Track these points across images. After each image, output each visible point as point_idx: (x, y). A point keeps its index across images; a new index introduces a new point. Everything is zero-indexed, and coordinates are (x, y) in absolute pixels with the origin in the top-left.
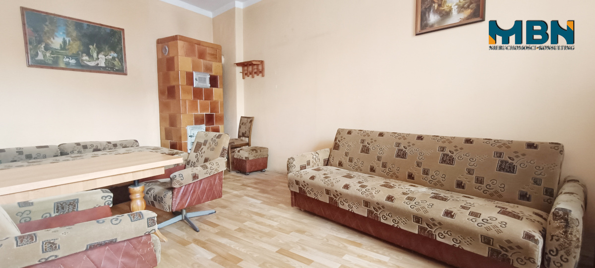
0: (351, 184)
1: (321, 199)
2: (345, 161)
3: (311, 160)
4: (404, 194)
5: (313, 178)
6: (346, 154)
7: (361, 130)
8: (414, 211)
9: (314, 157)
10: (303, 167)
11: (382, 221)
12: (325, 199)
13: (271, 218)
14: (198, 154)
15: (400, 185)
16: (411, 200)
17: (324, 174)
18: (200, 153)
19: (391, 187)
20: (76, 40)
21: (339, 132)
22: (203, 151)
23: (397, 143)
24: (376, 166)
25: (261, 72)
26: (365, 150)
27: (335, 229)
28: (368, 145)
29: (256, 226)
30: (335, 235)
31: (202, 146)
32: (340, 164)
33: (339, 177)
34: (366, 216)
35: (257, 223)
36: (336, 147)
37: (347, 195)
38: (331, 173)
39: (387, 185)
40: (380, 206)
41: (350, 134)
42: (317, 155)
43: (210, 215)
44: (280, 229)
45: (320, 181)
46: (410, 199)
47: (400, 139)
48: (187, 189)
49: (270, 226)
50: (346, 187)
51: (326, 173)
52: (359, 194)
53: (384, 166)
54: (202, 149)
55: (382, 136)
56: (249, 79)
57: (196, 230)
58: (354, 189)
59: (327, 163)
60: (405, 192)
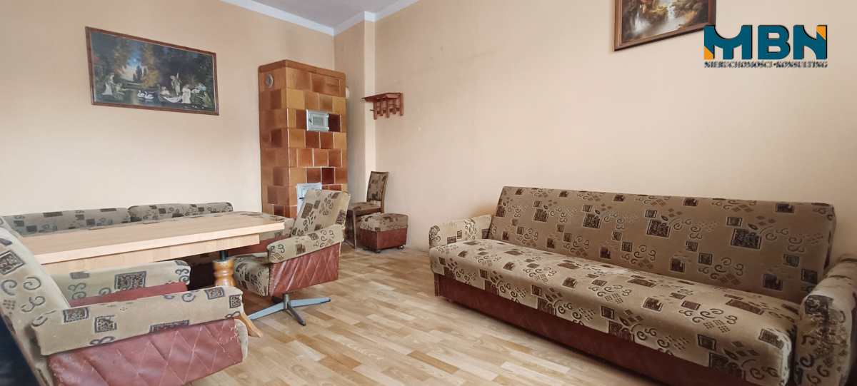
0: (516, 263)
1: (474, 284)
2: (513, 232)
3: (464, 230)
4: (590, 276)
5: (463, 254)
6: (514, 223)
7: (536, 189)
8: (603, 300)
9: (469, 226)
10: (451, 240)
11: (559, 315)
12: (480, 284)
13: (405, 310)
14: (307, 219)
15: (587, 265)
16: (600, 284)
17: (480, 250)
18: (310, 218)
19: (573, 267)
20: (153, 69)
21: (505, 191)
22: (313, 216)
23: (586, 206)
24: (555, 240)
25: (398, 109)
26: (541, 216)
27: (495, 328)
28: (544, 210)
29: (384, 321)
30: (494, 335)
31: (313, 210)
32: (506, 237)
33: (500, 253)
34: (537, 308)
35: (386, 316)
36: (500, 212)
37: (510, 278)
38: (491, 247)
39: (568, 265)
40: (555, 293)
41: (520, 194)
42: (472, 223)
43: (322, 305)
44: (417, 326)
45: (473, 258)
46: (598, 283)
47: (590, 199)
48: (290, 265)
49: (403, 321)
50: (509, 266)
51: (483, 247)
52: (527, 276)
53: (567, 238)
54: (313, 212)
55: (566, 196)
56: (382, 119)
57: (301, 323)
58: (521, 269)
59: (487, 234)
60: (593, 274)
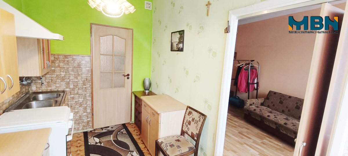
1: (257, 119)
2: (271, 105)
3: (255, 102)
5: (255, 110)
6: (272, 103)
7: (281, 93)
8: (294, 130)
9: (257, 101)
10: (251, 105)
11: (281, 131)
12: (259, 119)
13: (235, 121)
15: (293, 120)
16: (294, 126)
19: (288, 120)
21: (270, 92)
23: (296, 102)
24: (285, 110)
26: (281, 102)
28: (283, 101)
32: (268, 106)
33: (266, 112)
34: (275, 128)
36: (268, 98)
37: (268, 119)
38: (263, 109)
40: (280, 125)
41: (275, 94)
45: (258, 111)
46: (294, 125)
47: (298, 101)
50: (269, 116)
51: (261, 109)
52: (273, 120)
53: (289, 111)
55: (290, 98)
58: (272, 117)
59: (262, 104)
60: (293, 123)
